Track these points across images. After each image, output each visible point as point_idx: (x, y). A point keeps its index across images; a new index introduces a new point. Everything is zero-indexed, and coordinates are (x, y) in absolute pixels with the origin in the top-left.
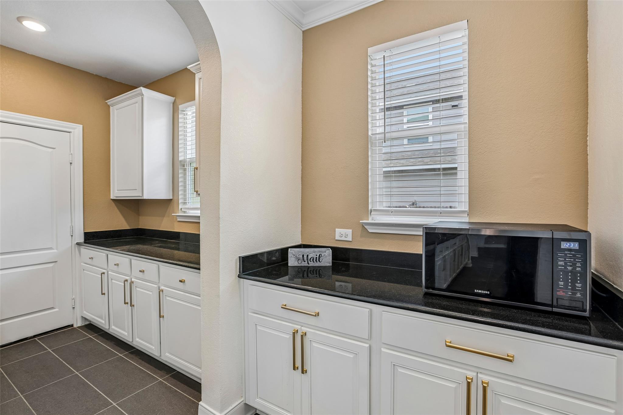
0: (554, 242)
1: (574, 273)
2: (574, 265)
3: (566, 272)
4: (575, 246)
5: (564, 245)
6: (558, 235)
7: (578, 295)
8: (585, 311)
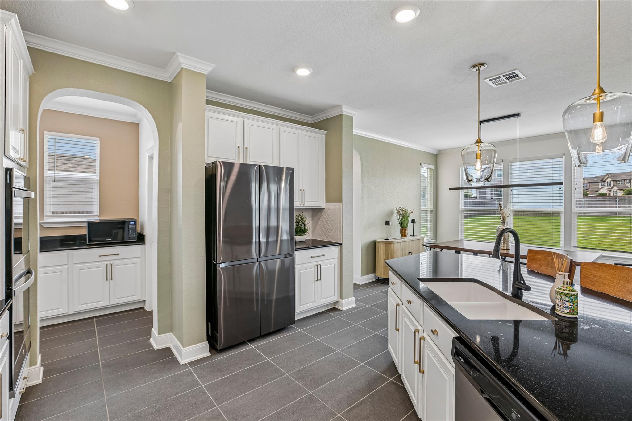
0: (129, 222)
1: (133, 230)
2: (133, 228)
3: (131, 230)
4: (133, 223)
5: (131, 223)
6: (129, 221)
7: (134, 236)
8: (135, 239)
